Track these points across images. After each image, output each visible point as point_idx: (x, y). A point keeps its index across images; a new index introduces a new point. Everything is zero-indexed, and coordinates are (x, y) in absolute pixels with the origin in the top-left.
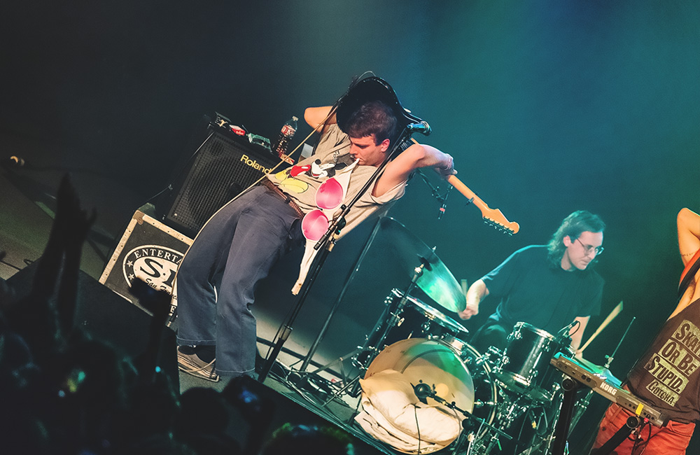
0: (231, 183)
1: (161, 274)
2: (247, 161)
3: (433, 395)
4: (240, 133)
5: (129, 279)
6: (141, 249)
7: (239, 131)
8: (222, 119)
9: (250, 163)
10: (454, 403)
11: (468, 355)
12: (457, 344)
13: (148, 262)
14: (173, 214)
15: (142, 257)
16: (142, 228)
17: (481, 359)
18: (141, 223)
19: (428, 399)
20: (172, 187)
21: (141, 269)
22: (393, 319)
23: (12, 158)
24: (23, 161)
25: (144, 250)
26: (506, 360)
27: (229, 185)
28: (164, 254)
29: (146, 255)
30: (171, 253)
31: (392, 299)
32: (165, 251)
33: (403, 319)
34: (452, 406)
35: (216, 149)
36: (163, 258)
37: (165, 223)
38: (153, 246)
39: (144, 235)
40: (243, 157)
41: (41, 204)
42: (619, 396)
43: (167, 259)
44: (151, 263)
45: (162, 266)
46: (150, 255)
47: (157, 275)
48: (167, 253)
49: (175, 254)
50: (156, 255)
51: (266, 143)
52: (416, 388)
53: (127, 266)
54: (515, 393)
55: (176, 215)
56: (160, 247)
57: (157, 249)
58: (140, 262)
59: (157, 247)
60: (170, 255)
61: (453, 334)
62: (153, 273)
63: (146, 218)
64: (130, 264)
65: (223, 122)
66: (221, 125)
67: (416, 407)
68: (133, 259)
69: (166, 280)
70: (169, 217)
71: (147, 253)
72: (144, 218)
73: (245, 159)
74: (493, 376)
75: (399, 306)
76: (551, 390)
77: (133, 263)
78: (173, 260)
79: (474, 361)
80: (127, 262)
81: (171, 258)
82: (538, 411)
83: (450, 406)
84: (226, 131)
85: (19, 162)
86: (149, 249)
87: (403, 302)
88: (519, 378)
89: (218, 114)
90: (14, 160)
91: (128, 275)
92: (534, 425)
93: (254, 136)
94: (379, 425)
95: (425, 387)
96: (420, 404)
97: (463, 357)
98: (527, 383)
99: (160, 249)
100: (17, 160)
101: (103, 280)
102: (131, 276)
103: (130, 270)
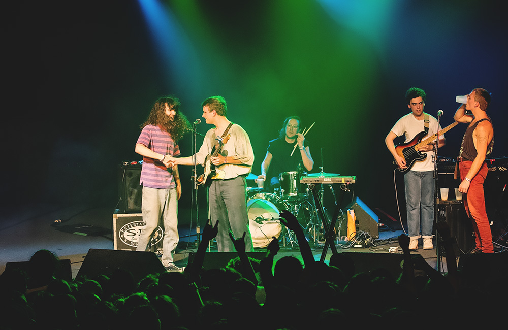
1: (136, 233)
3: (263, 220)
4: (135, 163)
5: (125, 242)
8: (125, 162)
10: (273, 218)
11: (268, 197)
12: (261, 195)
13: (128, 231)
15: (125, 231)
16: (119, 220)
17: (273, 195)
18: (117, 218)
19: (262, 222)
20: (121, 198)
21: (128, 235)
23: (55, 222)
24: (60, 221)
25: (124, 228)
26: (283, 191)
28: (133, 225)
30: (135, 223)
34: (273, 219)
35: (130, 174)
36: (133, 227)
37: (127, 213)
38: (127, 224)
39: (121, 222)
41: (76, 233)
42: (333, 180)
44: (130, 231)
45: (135, 230)
46: (128, 228)
47: (135, 234)
49: (137, 223)
50: (130, 227)
52: (256, 220)
53: (121, 237)
54: (293, 201)
55: (129, 208)
56: (130, 223)
57: (129, 225)
58: (126, 233)
61: (258, 192)
62: (133, 234)
63: (119, 215)
64: (122, 236)
65: (127, 163)
66: (126, 165)
67: (260, 227)
68: (122, 233)
70: (127, 210)
71: (126, 229)
74: (282, 199)
76: (306, 192)
78: (138, 225)
79: (271, 198)
81: (136, 225)
82: (305, 203)
83: (272, 220)
84: (130, 166)
86: (126, 226)
88: (291, 195)
89: (123, 161)
92: (307, 209)
95: (259, 218)
96: (261, 225)
97: (266, 199)
98: (296, 195)
100: (58, 221)
101: (116, 248)
102: (126, 240)
103: (124, 238)
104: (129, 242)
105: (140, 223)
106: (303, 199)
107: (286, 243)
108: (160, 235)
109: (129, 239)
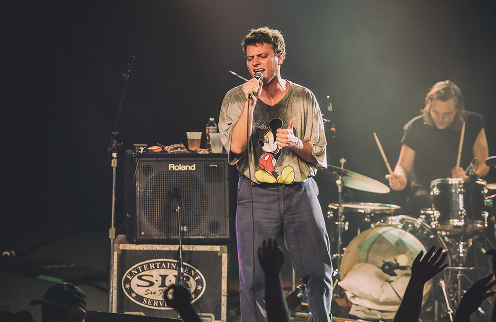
0: (171, 189)
1: (155, 282)
2: (174, 168)
3: (398, 267)
4: (159, 150)
5: (133, 297)
6: (131, 271)
7: (157, 149)
8: (140, 147)
9: (177, 168)
11: (408, 223)
12: (395, 220)
13: (140, 278)
14: (141, 233)
15: (134, 276)
16: (123, 254)
17: (419, 222)
18: (120, 253)
19: (396, 271)
20: (129, 214)
21: (138, 286)
22: (339, 226)
23: (4, 254)
24: (14, 253)
25: (133, 271)
26: (437, 214)
27: (170, 191)
28: (149, 266)
29: (136, 274)
30: (154, 263)
31: (332, 212)
32: (148, 264)
33: (347, 223)
35: (147, 170)
36: (150, 269)
37: (138, 243)
38: (138, 265)
39: (126, 260)
40: (170, 167)
41: (42, 277)
43: (153, 269)
44: (143, 277)
45: (152, 276)
46: (139, 272)
47: (152, 284)
48: (150, 264)
49: (157, 262)
50: (143, 270)
51: (181, 148)
52: (383, 268)
53: (126, 289)
54: (457, 235)
55: (143, 233)
56: (143, 263)
57: (142, 265)
58: (135, 281)
59: (141, 264)
60: (153, 264)
61: (390, 215)
62: (148, 284)
63: (122, 247)
64: (128, 286)
65: (142, 149)
66: (141, 152)
67: (390, 282)
68: (128, 281)
69: (160, 284)
70: (139, 237)
71: (136, 272)
72: (120, 248)
73: (172, 167)
74: (434, 231)
75: (340, 215)
76: (483, 219)
77: (130, 285)
78: (158, 267)
80: (125, 286)
81: (156, 266)
82: (481, 239)
84: (148, 154)
85: (11, 254)
86: (136, 268)
87: (341, 210)
88: (455, 222)
89: (136, 145)
90: (6, 255)
91: (131, 295)
92: (483, 250)
93: (170, 147)
94: (370, 309)
95: (389, 264)
96: (392, 278)
97: (404, 228)
98: (462, 223)
99: (144, 264)
100: (8, 253)
101: (114, 311)
102: (134, 295)
103: (130, 291)
104: (140, 298)
105: (162, 262)
106: (476, 232)
107: (439, 315)
108: (199, 288)
109: (141, 291)
